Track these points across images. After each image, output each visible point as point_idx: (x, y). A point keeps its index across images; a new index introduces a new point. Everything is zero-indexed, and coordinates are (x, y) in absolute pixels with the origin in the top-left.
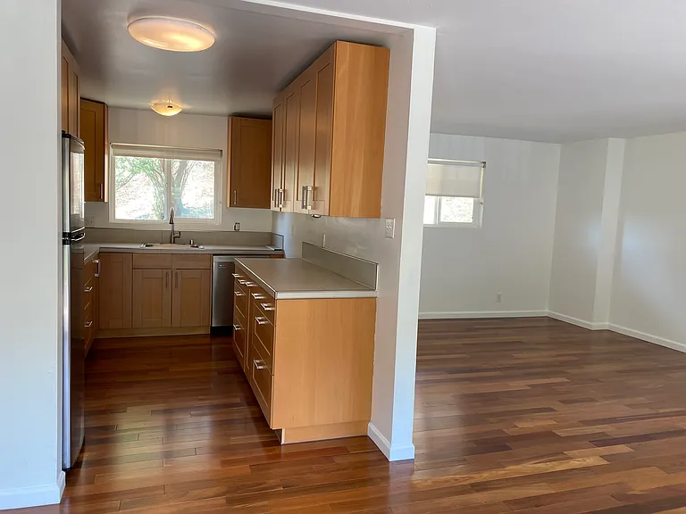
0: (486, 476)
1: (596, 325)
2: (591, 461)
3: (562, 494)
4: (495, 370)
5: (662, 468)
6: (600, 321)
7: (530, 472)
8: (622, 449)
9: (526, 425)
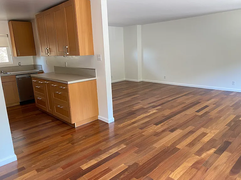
0: (134, 120)
1: (139, 80)
2: (154, 111)
3: (152, 119)
4: (121, 96)
5: (169, 109)
6: (140, 79)
7: (143, 117)
8: (159, 107)
9: (136, 107)
